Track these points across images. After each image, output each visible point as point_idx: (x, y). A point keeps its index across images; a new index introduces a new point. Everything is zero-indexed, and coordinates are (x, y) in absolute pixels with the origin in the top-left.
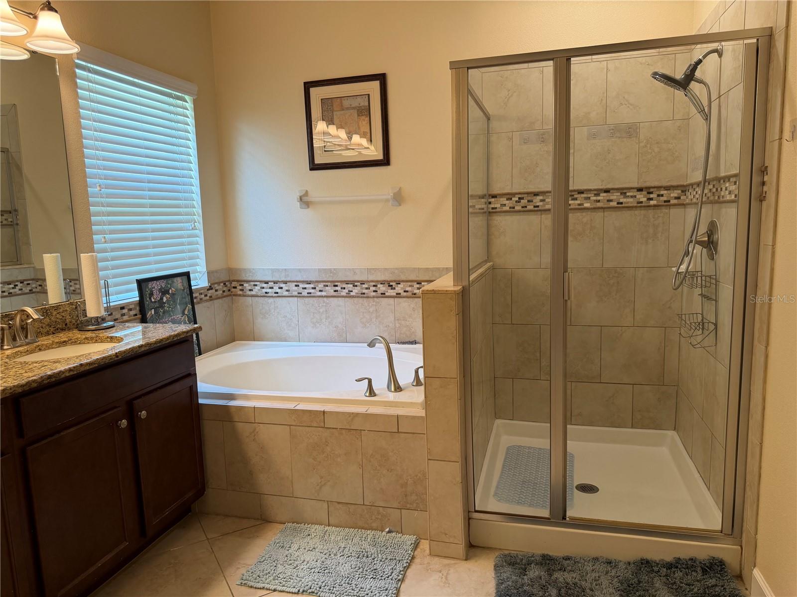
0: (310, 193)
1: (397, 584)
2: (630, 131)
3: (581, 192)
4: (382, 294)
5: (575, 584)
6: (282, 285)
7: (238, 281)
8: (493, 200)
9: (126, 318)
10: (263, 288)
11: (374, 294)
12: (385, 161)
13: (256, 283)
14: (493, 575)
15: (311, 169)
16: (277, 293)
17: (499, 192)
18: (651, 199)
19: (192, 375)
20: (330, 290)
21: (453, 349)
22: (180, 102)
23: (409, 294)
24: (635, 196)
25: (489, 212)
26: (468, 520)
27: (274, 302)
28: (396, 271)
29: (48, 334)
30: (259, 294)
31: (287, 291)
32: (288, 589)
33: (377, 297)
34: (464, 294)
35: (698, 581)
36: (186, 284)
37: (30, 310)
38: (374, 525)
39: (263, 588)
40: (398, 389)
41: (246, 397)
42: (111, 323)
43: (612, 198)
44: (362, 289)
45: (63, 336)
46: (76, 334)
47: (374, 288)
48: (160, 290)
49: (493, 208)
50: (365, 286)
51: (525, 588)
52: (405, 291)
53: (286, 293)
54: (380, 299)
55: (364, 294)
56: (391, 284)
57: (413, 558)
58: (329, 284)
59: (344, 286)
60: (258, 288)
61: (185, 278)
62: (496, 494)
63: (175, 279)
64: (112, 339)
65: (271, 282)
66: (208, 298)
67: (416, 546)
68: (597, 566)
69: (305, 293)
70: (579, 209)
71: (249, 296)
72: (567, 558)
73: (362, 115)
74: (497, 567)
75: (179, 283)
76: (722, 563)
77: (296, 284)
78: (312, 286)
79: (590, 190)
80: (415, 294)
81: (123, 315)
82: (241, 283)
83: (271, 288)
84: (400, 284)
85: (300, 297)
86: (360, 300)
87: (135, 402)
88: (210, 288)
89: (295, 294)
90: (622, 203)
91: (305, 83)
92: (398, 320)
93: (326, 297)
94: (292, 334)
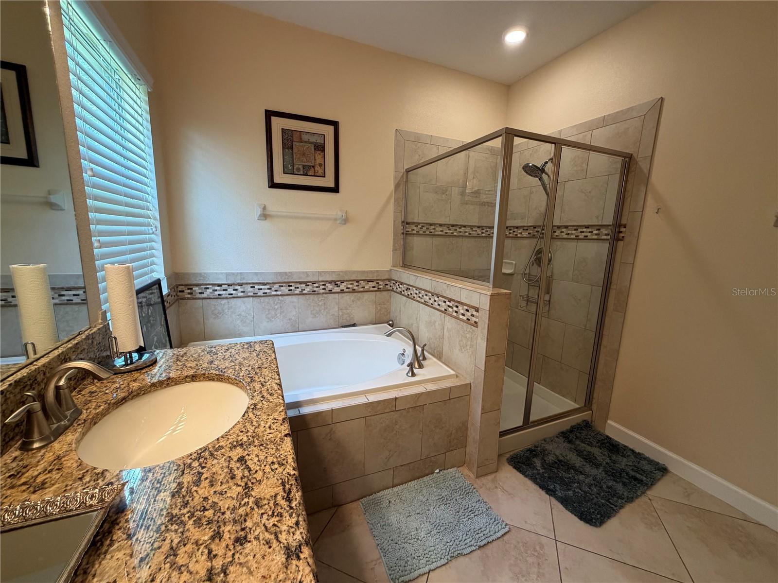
0: (267, 207)
2: (477, 194)
3: (453, 226)
4: (329, 291)
6: (237, 287)
7: (186, 285)
10: (216, 290)
11: (323, 291)
12: (336, 189)
13: (208, 286)
15: (270, 187)
16: (232, 294)
20: (285, 290)
23: (350, 290)
24: (476, 231)
27: (228, 302)
28: (341, 273)
30: (211, 296)
31: (242, 292)
33: (326, 293)
38: (427, 472)
43: (467, 230)
44: (313, 287)
47: (323, 287)
50: (315, 285)
52: (347, 288)
53: (242, 294)
54: (328, 295)
55: (315, 291)
56: (337, 283)
58: (285, 284)
59: (297, 286)
60: (210, 291)
61: (158, 285)
65: (226, 284)
66: (170, 304)
69: (260, 293)
70: (452, 236)
71: (200, 299)
73: (318, 150)
75: (156, 290)
77: (252, 285)
78: (268, 287)
80: (354, 290)
82: (190, 287)
83: (225, 290)
84: (343, 283)
85: (256, 297)
86: (312, 297)
88: (169, 294)
89: (251, 294)
91: (266, 111)
92: (341, 309)
93: (281, 295)
94: (245, 329)
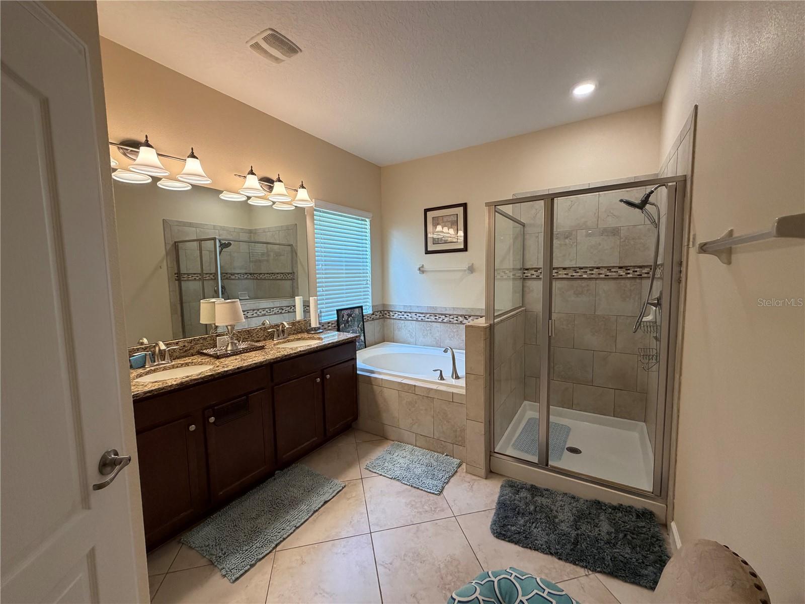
0: (424, 266)
1: (443, 484)
2: (615, 232)
3: (581, 268)
4: (460, 322)
5: (547, 506)
6: (408, 314)
7: (387, 311)
8: (526, 271)
9: (330, 328)
10: (399, 315)
11: (456, 322)
12: (465, 249)
13: (396, 312)
14: (499, 491)
15: (426, 254)
16: (406, 318)
17: (530, 267)
18: (629, 274)
19: (354, 359)
20: (433, 318)
22: (363, 222)
24: (617, 272)
25: (524, 279)
26: (489, 456)
27: (404, 323)
28: (469, 310)
29: (294, 334)
30: (397, 318)
31: (411, 317)
32: (387, 476)
33: (458, 324)
34: (491, 328)
35: (632, 521)
36: (360, 312)
37: (285, 323)
38: (439, 450)
39: (376, 473)
40: (457, 377)
41: (380, 373)
42: (321, 331)
43: (601, 272)
44: (450, 318)
45: (299, 336)
46: (305, 335)
47: (456, 319)
48: (347, 315)
49: (526, 276)
50: (452, 317)
51: (515, 502)
53: (410, 319)
55: (451, 321)
57: (456, 472)
58: (433, 315)
59: (440, 316)
60: (397, 315)
61: (360, 309)
62: (514, 445)
63: (355, 310)
64: (319, 339)
65: (403, 312)
66: (371, 319)
67: (460, 465)
68: (564, 499)
69: (420, 319)
70: (580, 278)
71: (392, 319)
72: (547, 490)
73: (454, 222)
74: (502, 486)
75: (357, 311)
76: (651, 514)
77: (415, 314)
78: (423, 315)
79: (586, 268)
81: (329, 326)
82: (389, 311)
83: (403, 315)
85: (417, 321)
86: (449, 325)
87: (325, 370)
88: (373, 314)
89: (415, 319)
90: (608, 276)
91: (425, 210)
93: (430, 322)
94: (412, 340)
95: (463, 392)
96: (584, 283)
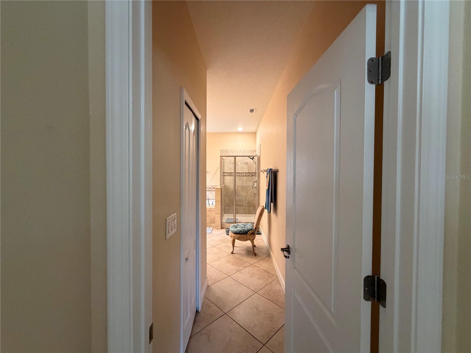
1: (211, 232)
17: (226, 172)
18: (250, 175)
21: (220, 197)
26: (221, 224)
34: (221, 188)
40: (209, 205)
49: (225, 175)
67: (213, 228)
79: (240, 173)
95: (215, 207)
96: (240, 177)
